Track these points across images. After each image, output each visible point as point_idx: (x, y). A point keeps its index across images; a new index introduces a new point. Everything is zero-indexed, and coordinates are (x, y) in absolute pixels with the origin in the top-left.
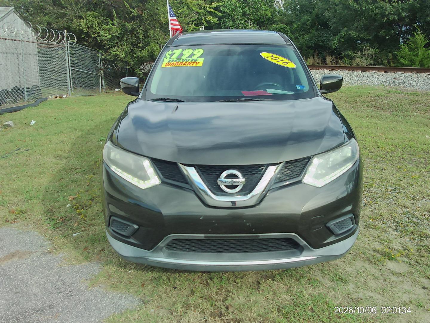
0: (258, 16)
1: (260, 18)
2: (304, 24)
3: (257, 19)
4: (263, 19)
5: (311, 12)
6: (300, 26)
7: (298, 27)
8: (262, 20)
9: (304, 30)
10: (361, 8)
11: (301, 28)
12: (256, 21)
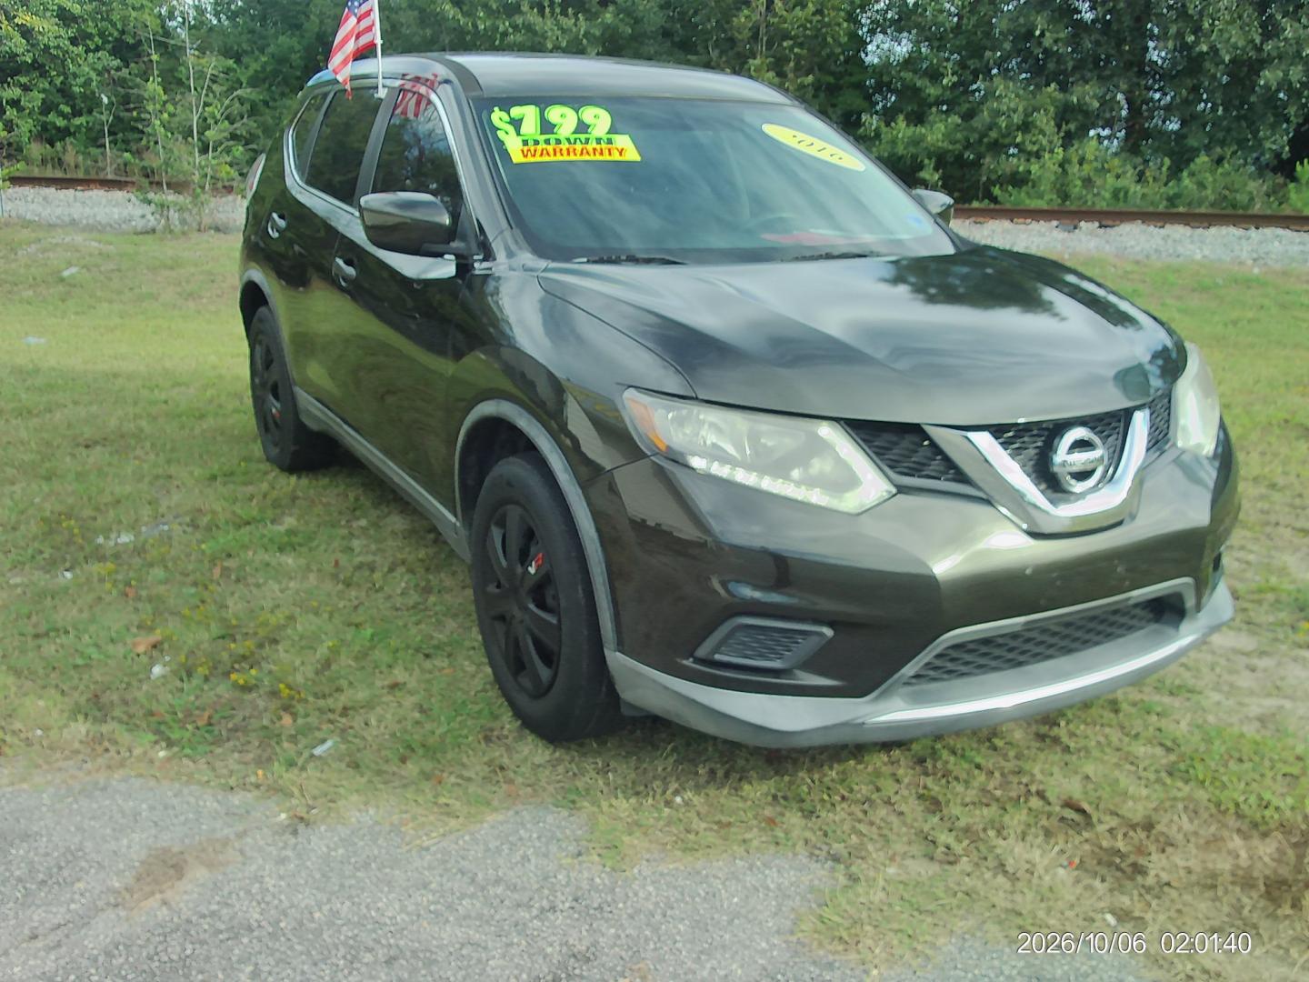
0: (114, 25)
1: (123, 32)
2: (281, 60)
3: (110, 35)
4: (134, 37)
5: (298, 27)
6: (269, 69)
7: (263, 68)
8: (131, 41)
9: (286, 82)
10: (475, 26)
11: (276, 73)
12: (109, 42)
